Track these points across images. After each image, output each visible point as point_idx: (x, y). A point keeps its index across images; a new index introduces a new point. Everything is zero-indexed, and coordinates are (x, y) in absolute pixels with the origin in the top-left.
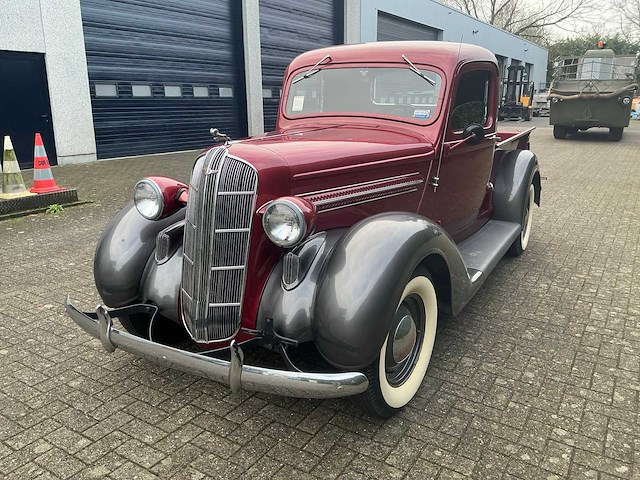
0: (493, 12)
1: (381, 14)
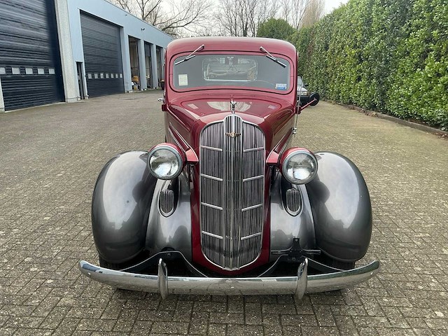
0: (143, 16)
1: (82, 13)
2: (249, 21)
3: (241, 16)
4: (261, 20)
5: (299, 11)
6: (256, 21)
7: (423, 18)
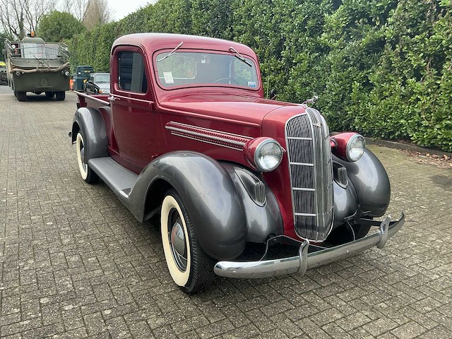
2: (24, 12)
3: (14, 6)
4: (38, 11)
5: (82, 6)
6: (33, 12)
7: (244, 24)
